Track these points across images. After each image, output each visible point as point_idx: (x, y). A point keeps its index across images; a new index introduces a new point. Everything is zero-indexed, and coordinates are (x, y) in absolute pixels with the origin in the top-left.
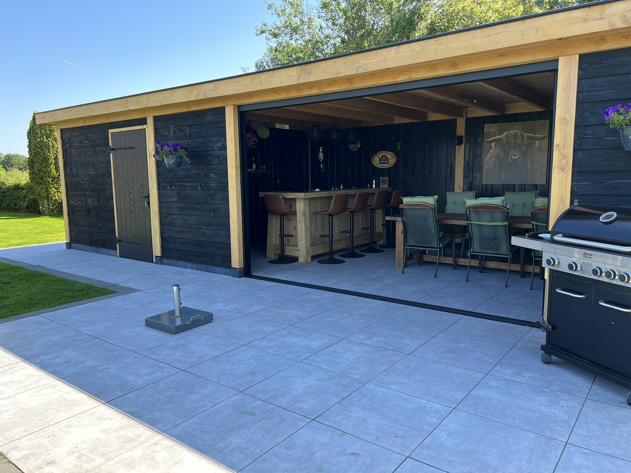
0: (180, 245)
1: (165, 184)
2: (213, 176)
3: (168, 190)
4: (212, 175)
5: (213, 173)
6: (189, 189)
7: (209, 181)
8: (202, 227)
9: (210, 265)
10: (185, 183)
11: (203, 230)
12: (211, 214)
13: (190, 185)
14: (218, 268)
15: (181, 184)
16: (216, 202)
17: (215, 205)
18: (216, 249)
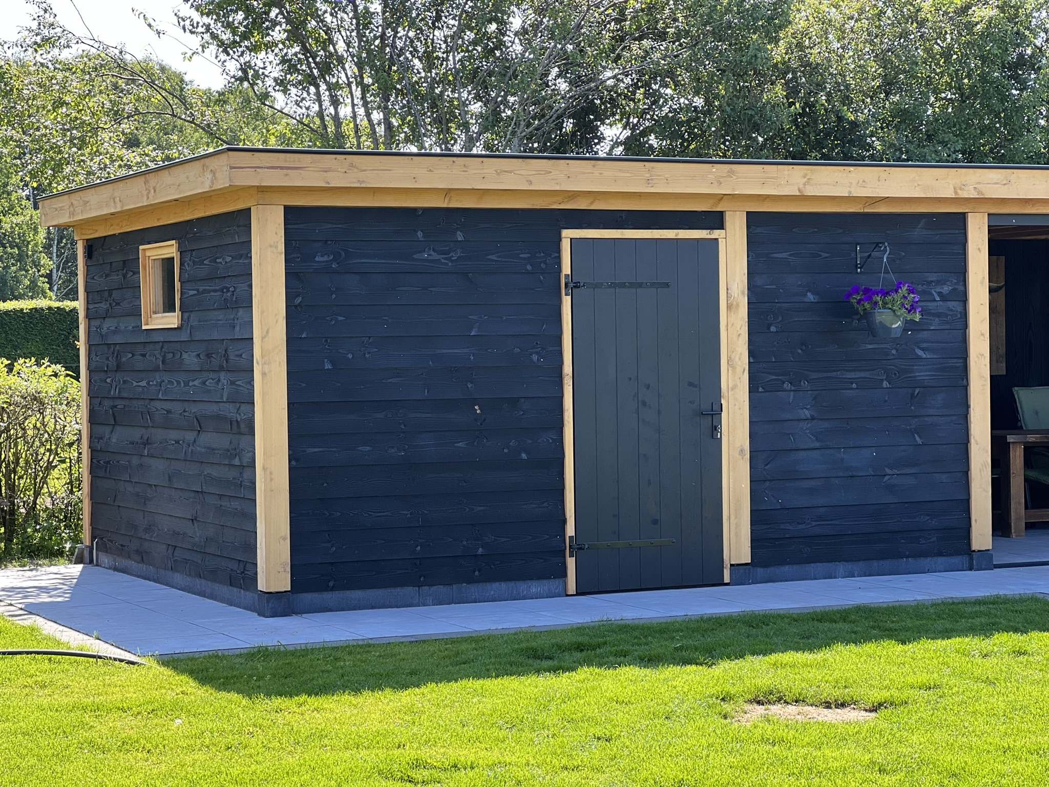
0: (814, 523)
1: (774, 377)
2: (924, 356)
3: (785, 391)
4: (920, 353)
5: (923, 349)
6: (854, 386)
7: (913, 366)
8: (888, 471)
9: (907, 557)
10: (839, 373)
11: (887, 478)
12: (915, 439)
13: (857, 376)
14: (929, 559)
15: (829, 374)
16: (931, 411)
17: (926, 419)
18: (928, 518)
